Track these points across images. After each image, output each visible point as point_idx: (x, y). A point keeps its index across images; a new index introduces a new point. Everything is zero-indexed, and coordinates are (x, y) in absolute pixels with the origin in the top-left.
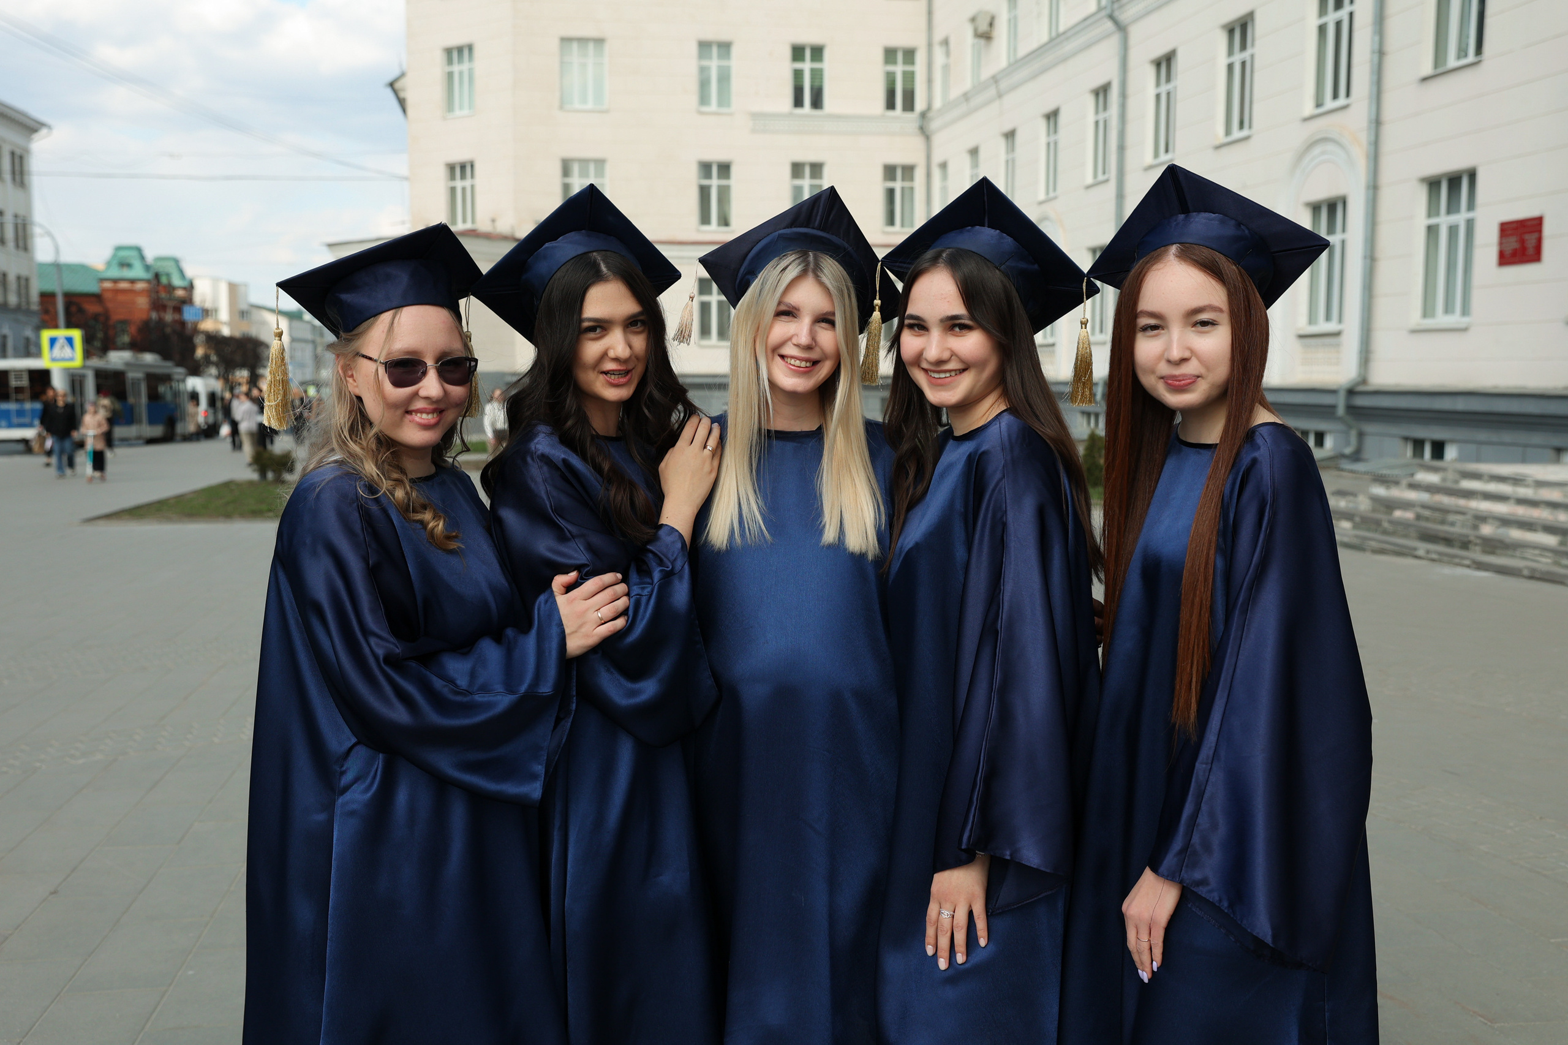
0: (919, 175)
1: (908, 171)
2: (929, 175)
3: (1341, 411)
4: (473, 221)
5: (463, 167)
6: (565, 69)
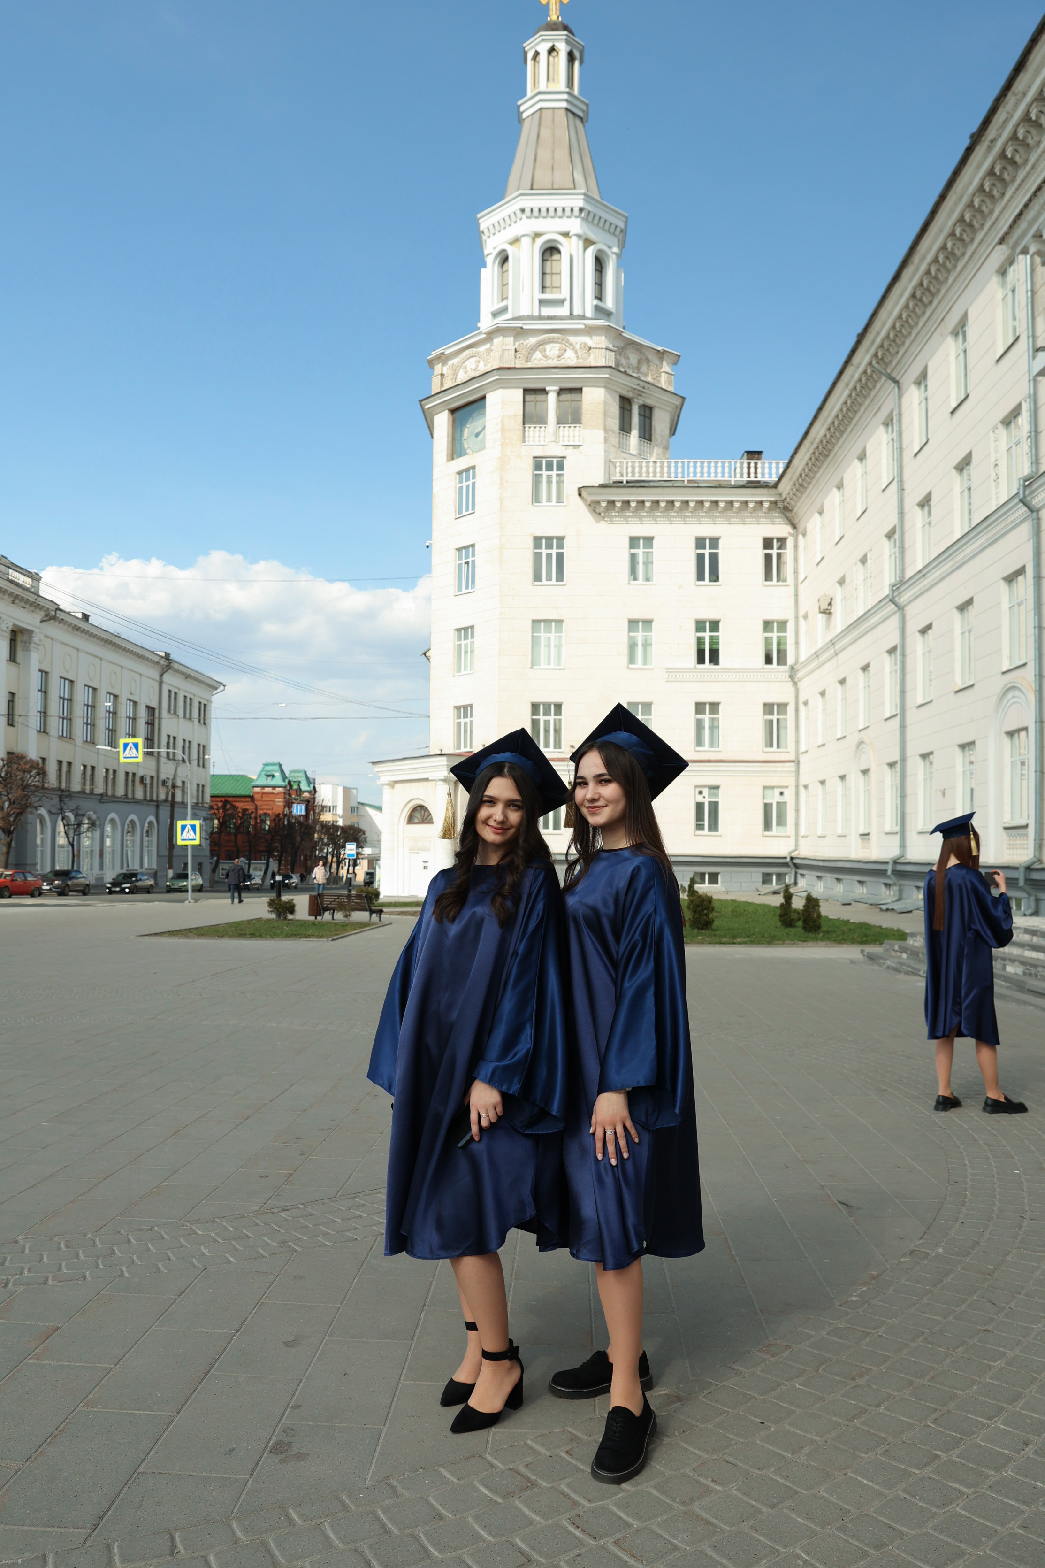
0: (791, 709)
1: (782, 707)
2: (797, 710)
3: (1021, 883)
4: (471, 747)
5: (465, 707)
6: (535, 641)
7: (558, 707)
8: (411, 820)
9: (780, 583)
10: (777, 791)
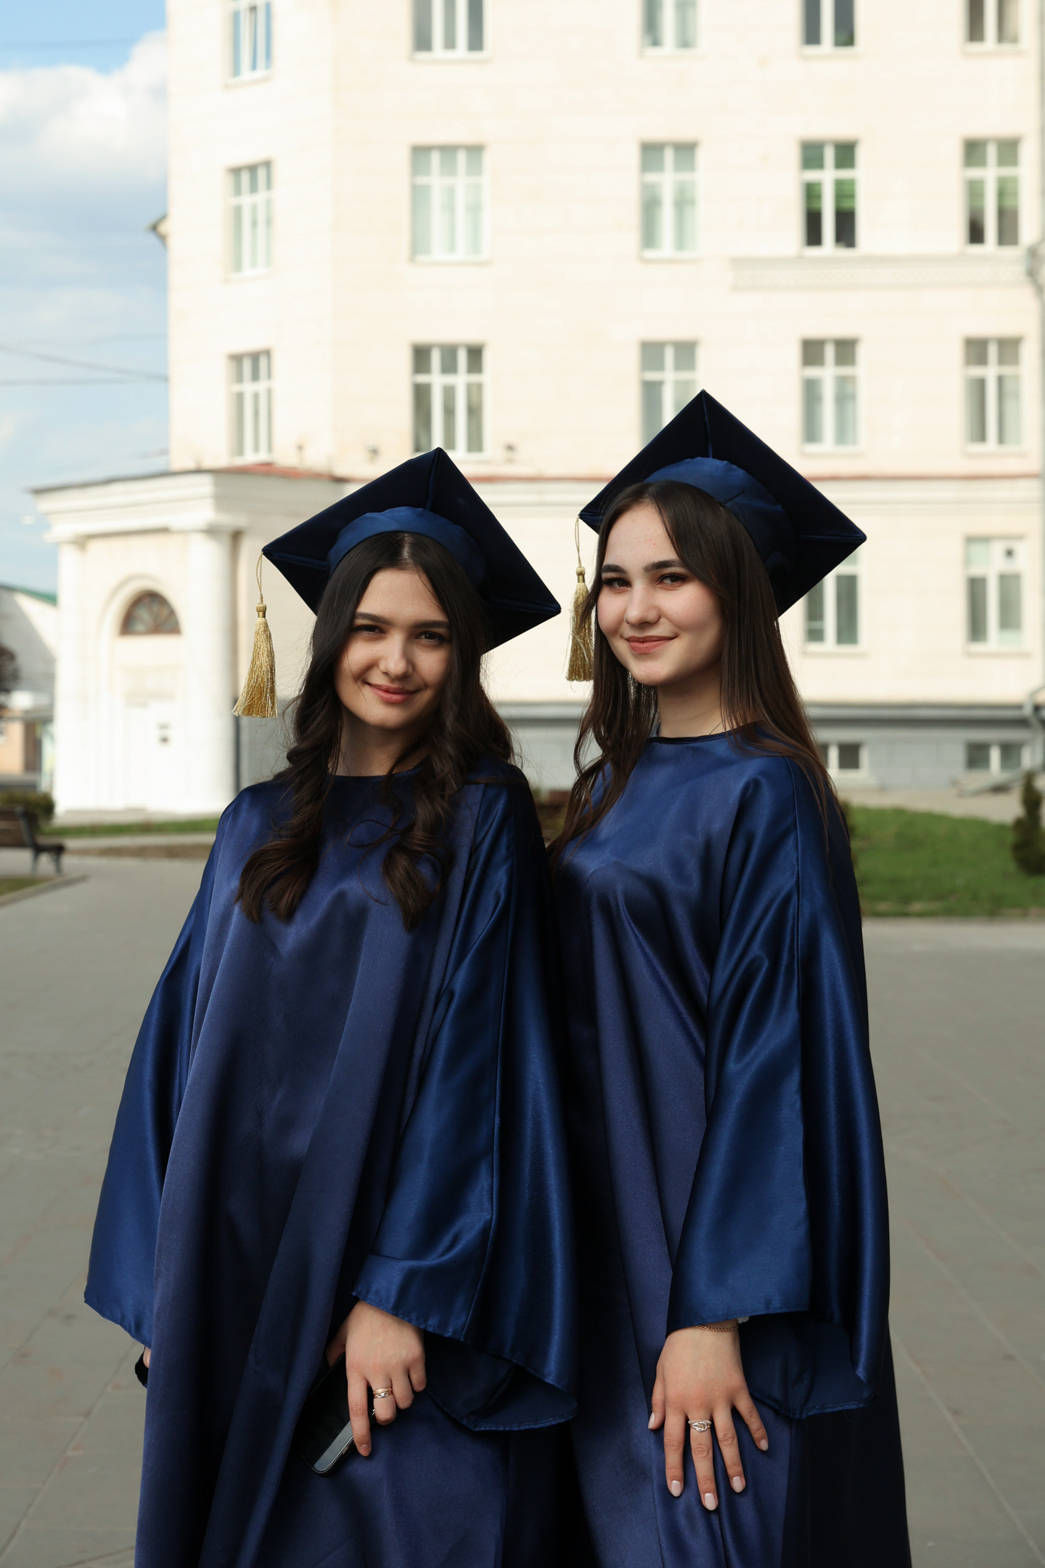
0: (1029, 352)
1: (1010, 348)
5: (255, 357)
6: (419, 196)
7: (475, 354)
8: (128, 625)
9: (1006, 47)
10: (998, 549)
